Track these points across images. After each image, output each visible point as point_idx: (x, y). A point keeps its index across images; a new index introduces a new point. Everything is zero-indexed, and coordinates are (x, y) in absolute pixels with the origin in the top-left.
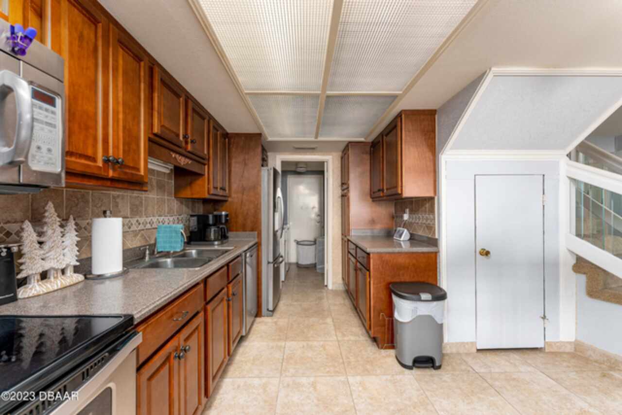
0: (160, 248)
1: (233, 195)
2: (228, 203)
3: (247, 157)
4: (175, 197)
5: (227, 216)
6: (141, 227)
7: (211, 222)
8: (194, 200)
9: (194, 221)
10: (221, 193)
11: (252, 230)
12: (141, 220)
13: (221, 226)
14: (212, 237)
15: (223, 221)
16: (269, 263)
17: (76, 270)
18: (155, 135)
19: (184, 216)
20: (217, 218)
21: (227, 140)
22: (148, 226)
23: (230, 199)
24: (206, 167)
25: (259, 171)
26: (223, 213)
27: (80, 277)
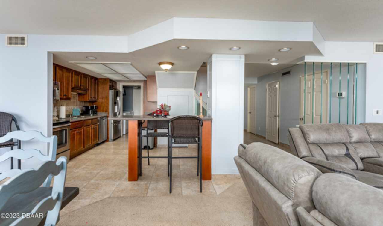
0: (74, 115)
1: (99, 99)
2: (97, 103)
3: (104, 86)
4: (79, 100)
5: (96, 107)
6: (69, 109)
7: (90, 108)
8: (85, 102)
9: (84, 108)
10: (94, 99)
11: (106, 111)
12: (69, 107)
13: (94, 110)
14: (90, 113)
15: (94, 108)
16: (112, 123)
17: (57, 117)
18: (73, 87)
19: (81, 106)
20: (92, 108)
21: (97, 81)
22: (70, 109)
23: (98, 101)
24: (88, 92)
25: (108, 92)
26: (95, 106)
27: (57, 118)
